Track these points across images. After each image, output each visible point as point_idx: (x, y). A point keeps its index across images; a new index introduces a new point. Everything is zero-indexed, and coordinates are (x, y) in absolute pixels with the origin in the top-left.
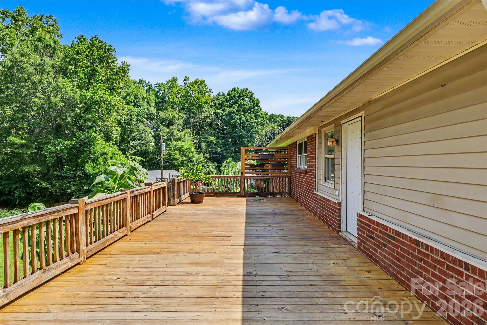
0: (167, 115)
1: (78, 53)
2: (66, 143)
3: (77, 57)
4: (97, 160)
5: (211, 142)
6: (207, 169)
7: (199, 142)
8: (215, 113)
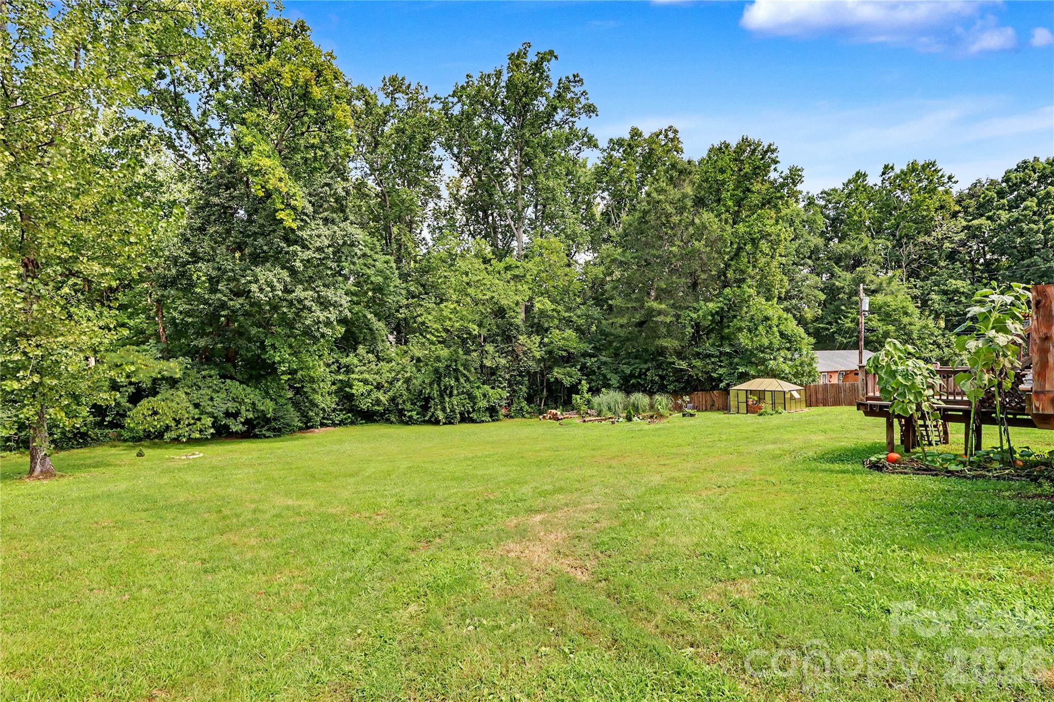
0: (849, 247)
1: (722, 171)
2: (711, 305)
3: (720, 177)
4: (756, 329)
5: (956, 291)
6: (946, 350)
7: (922, 294)
8: (967, 228)
